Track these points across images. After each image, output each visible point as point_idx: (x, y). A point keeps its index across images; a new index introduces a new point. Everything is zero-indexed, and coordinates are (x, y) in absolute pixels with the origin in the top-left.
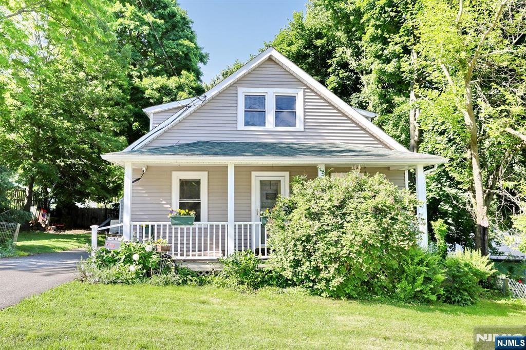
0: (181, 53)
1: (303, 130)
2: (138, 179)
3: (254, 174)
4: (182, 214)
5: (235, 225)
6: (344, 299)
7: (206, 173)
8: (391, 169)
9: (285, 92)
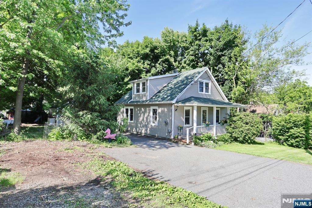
1: (211, 94)
2: (177, 109)
5: (216, 126)
7: (191, 107)
9: (207, 81)
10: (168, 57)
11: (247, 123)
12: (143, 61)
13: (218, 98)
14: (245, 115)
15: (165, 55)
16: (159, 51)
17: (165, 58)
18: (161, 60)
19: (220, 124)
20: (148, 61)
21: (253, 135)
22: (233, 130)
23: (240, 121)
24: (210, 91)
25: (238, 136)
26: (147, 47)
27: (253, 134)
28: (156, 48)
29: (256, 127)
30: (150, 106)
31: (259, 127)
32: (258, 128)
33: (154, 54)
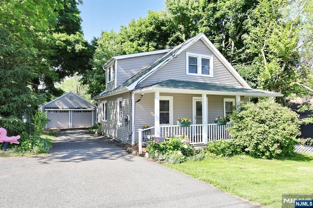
0: (75, 21)
1: (213, 77)
2: (140, 100)
3: (194, 98)
4: (185, 121)
5: (208, 126)
6: (273, 159)
7: (172, 97)
8: (244, 97)
9: (206, 57)
10: (178, 33)
11: (263, 122)
12: (147, 43)
13: (228, 83)
14: (260, 108)
15: (175, 33)
16: (166, 28)
17: (175, 36)
18: (171, 38)
19: (217, 123)
20: (154, 42)
21: (275, 143)
22: (237, 134)
23: (250, 118)
24: (211, 71)
25: (245, 145)
26: (151, 24)
27: (273, 142)
28: (163, 24)
29: (281, 127)
30: (117, 98)
31: (287, 128)
32: (284, 129)
33: (162, 32)
